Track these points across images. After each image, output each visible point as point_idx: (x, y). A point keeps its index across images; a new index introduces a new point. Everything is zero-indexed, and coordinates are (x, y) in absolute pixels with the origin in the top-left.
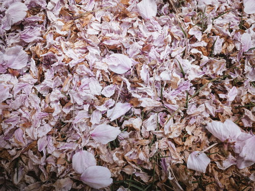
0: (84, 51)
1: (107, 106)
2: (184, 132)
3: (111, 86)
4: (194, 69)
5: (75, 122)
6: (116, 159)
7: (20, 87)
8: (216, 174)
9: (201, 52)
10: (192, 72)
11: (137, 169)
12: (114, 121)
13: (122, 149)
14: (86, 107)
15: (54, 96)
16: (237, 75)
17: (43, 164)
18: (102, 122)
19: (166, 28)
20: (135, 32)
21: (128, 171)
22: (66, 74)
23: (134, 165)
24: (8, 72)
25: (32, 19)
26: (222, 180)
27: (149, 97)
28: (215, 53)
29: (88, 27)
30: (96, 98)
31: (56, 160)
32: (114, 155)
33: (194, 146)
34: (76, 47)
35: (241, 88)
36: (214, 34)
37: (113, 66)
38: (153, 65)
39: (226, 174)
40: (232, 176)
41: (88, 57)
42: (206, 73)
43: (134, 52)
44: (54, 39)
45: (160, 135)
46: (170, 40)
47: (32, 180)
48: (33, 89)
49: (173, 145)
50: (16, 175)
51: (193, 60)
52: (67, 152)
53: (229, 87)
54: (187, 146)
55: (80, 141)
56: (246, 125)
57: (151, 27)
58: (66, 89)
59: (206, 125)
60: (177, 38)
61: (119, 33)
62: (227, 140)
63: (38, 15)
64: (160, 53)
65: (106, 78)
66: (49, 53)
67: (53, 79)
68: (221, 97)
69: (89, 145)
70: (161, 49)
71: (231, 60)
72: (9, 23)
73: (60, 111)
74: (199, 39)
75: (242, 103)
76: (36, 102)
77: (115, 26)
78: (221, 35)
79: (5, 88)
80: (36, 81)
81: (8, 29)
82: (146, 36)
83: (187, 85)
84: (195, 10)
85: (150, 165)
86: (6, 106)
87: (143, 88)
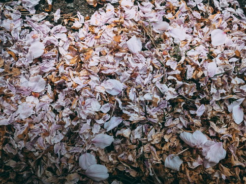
0: (87, 78)
1: (104, 119)
2: (163, 139)
3: (107, 104)
4: (170, 92)
5: (81, 132)
6: (111, 159)
7: (40, 106)
8: (188, 171)
9: (176, 79)
10: (169, 94)
11: (127, 167)
12: (110, 131)
13: (116, 152)
14: (89, 122)
15: (66, 113)
16: (205, 96)
17: (58, 163)
18: (100, 132)
19: (149, 60)
20: (125, 63)
21: (120, 168)
22: (74, 96)
23: (124, 164)
24: (31, 95)
25: (48, 54)
26: (192, 177)
27: (136, 113)
28: (188, 78)
29: (90, 59)
30: (96, 114)
31: (68, 160)
32: (110, 156)
33: (171, 150)
34: (81, 75)
35: (208, 106)
36: (188, 63)
37: (109, 90)
38: (139, 88)
39: (195, 172)
40: (201, 174)
41: (90, 83)
42: (181, 94)
43: (125, 79)
44: (65, 69)
45: (145, 142)
46: (152, 69)
47: (50, 174)
48: (50, 107)
49: (154, 150)
50: (39, 170)
51: (170, 84)
52: (75, 154)
53: (198, 105)
54: (164, 150)
55: (84, 146)
56: (211, 134)
57: (137, 60)
58: (74, 107)
59: (179, 134)
60: (157, 67)
61: (113, 64)
62: (195, 146)
63: (52, 50)
64: (144, 79)
65: (104, 98)
66: (61, 80)
67: (64, 100)
68: (191, 113)
69: (91, 149)
70: (145, 76)
71: (200, 84)
72: (31, 58)
73: (70, 124)
74: (174, 69)
75: (208, 118)
76: (52, 117)
77: (110, 58)
78: (192, 64)
79: (30, 107)
80: (52, 100)
81: (31, 62)
82: (133, 67)
83: (165, 103)
84: (172, 45)
85: (137, 164)
86: (31, 120)
87: (131, 106)
